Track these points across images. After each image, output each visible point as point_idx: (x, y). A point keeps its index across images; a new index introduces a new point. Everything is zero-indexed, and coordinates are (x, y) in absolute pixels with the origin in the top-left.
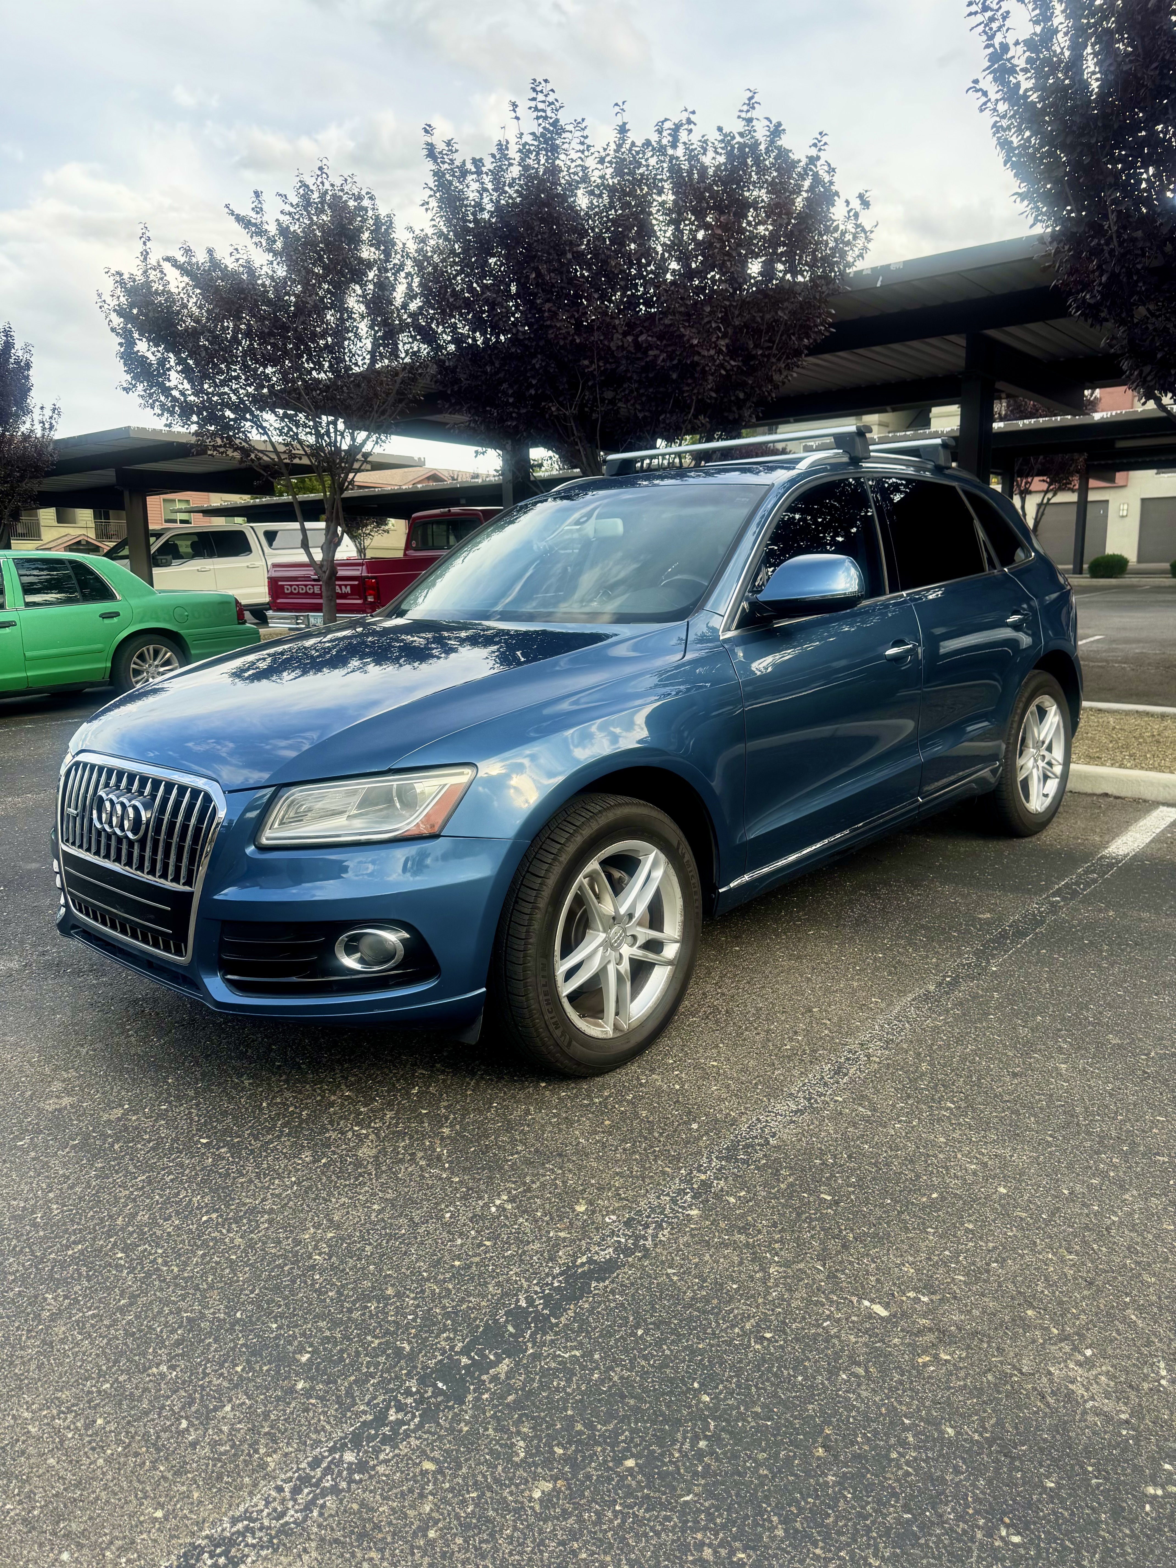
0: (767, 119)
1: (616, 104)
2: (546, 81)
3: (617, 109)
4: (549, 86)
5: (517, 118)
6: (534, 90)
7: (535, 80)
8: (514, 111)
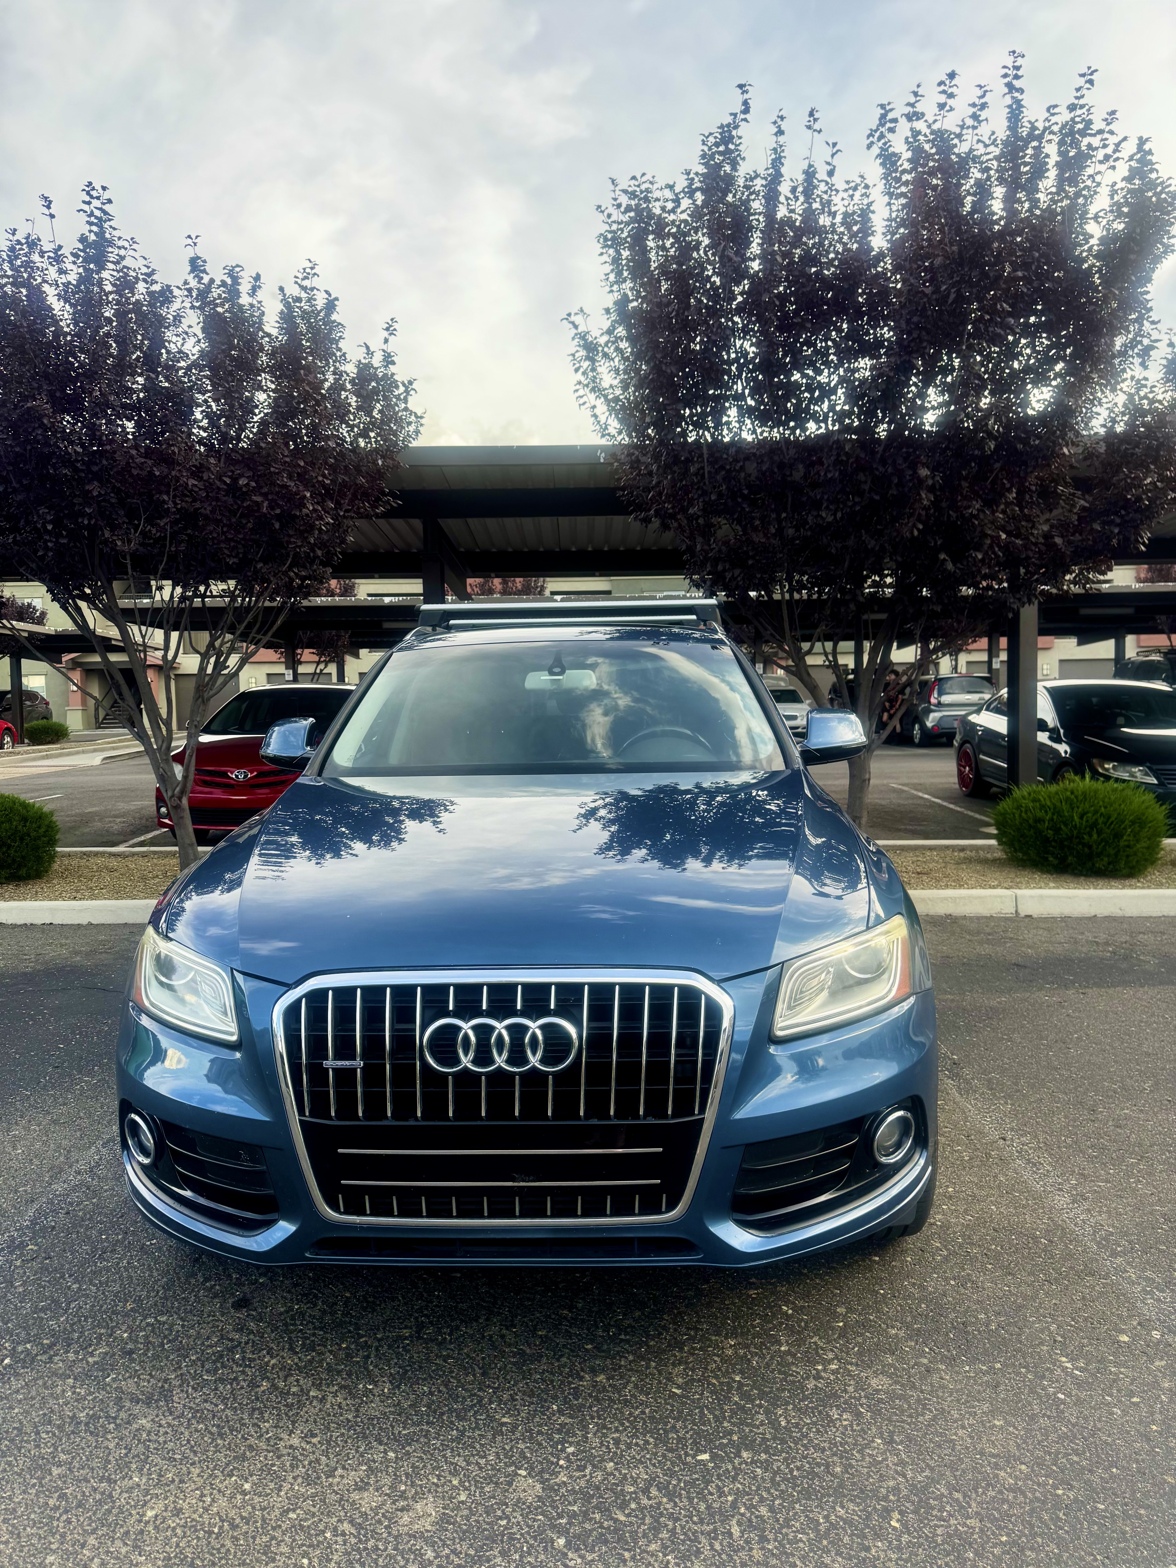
0: (326, 292)
1: (189, 237)
2: (104, 188)
3: (189, 241)
4: (106, 195)
5: (52, 216)
6: (88, 193)
7: (90, 183)
8: (49, 207)
